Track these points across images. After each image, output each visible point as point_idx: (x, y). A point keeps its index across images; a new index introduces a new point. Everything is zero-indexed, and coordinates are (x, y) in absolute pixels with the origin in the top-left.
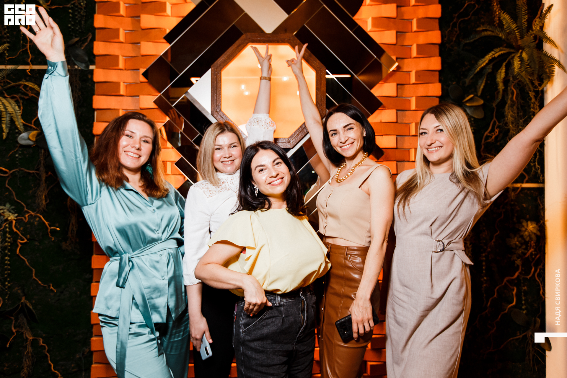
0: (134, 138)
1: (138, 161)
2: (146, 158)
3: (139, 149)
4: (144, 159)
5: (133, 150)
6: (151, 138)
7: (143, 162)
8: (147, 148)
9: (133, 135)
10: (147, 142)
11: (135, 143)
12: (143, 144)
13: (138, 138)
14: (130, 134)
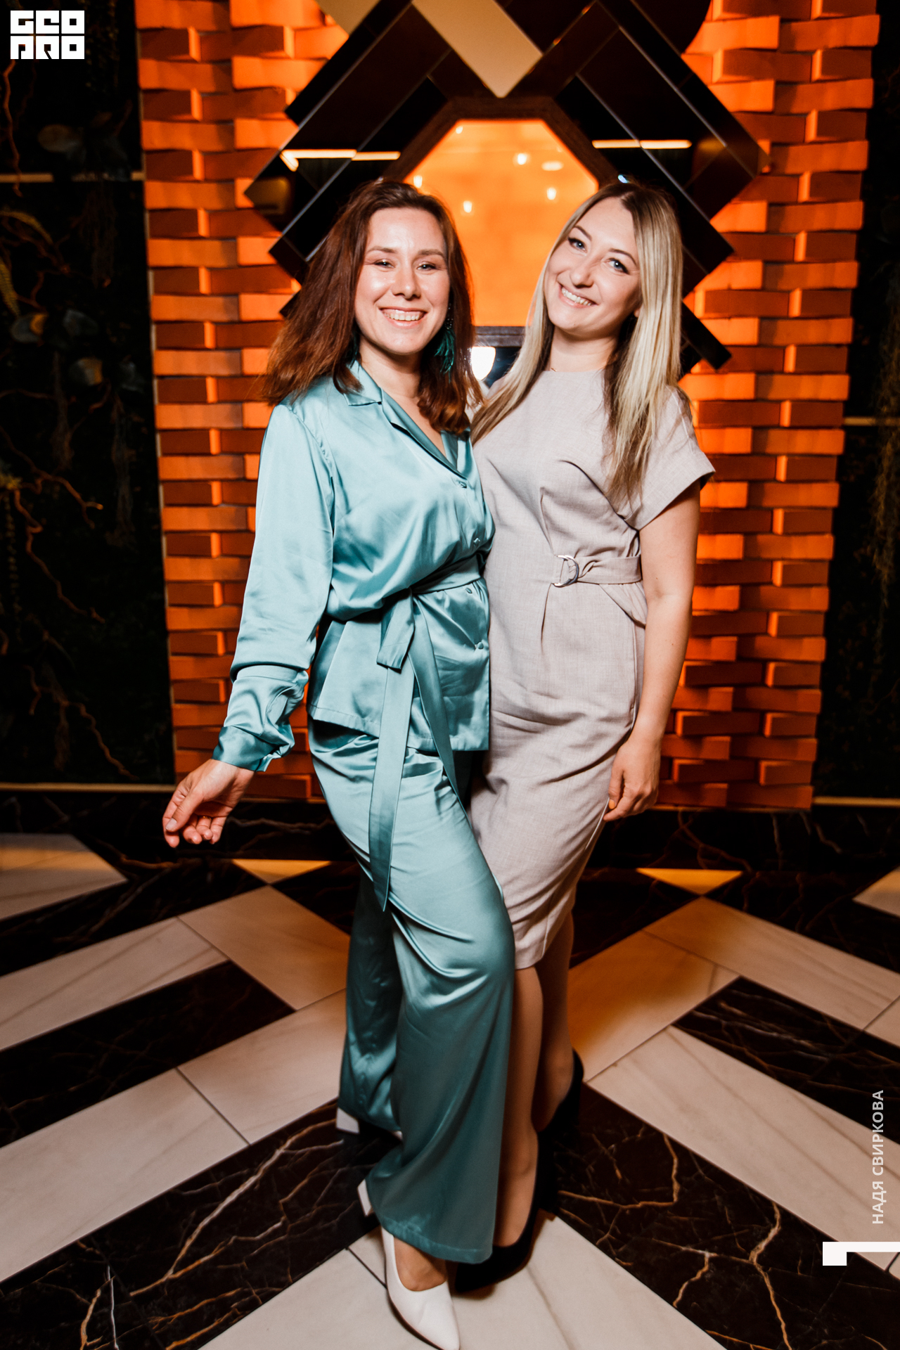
0: (397, 267)
1: (420, 329)
2: (441, 314)
3: (415, 297)
4: (434, 319)
5: (401, 302)
6: (440, 254)
7: (434, 328)
8: (435, 284)
9: (392, 258)
10: (431, 267)
11: (400, 281)
12: (423, 276)
13: (407, 263)
14: (384, 257)
